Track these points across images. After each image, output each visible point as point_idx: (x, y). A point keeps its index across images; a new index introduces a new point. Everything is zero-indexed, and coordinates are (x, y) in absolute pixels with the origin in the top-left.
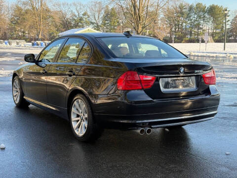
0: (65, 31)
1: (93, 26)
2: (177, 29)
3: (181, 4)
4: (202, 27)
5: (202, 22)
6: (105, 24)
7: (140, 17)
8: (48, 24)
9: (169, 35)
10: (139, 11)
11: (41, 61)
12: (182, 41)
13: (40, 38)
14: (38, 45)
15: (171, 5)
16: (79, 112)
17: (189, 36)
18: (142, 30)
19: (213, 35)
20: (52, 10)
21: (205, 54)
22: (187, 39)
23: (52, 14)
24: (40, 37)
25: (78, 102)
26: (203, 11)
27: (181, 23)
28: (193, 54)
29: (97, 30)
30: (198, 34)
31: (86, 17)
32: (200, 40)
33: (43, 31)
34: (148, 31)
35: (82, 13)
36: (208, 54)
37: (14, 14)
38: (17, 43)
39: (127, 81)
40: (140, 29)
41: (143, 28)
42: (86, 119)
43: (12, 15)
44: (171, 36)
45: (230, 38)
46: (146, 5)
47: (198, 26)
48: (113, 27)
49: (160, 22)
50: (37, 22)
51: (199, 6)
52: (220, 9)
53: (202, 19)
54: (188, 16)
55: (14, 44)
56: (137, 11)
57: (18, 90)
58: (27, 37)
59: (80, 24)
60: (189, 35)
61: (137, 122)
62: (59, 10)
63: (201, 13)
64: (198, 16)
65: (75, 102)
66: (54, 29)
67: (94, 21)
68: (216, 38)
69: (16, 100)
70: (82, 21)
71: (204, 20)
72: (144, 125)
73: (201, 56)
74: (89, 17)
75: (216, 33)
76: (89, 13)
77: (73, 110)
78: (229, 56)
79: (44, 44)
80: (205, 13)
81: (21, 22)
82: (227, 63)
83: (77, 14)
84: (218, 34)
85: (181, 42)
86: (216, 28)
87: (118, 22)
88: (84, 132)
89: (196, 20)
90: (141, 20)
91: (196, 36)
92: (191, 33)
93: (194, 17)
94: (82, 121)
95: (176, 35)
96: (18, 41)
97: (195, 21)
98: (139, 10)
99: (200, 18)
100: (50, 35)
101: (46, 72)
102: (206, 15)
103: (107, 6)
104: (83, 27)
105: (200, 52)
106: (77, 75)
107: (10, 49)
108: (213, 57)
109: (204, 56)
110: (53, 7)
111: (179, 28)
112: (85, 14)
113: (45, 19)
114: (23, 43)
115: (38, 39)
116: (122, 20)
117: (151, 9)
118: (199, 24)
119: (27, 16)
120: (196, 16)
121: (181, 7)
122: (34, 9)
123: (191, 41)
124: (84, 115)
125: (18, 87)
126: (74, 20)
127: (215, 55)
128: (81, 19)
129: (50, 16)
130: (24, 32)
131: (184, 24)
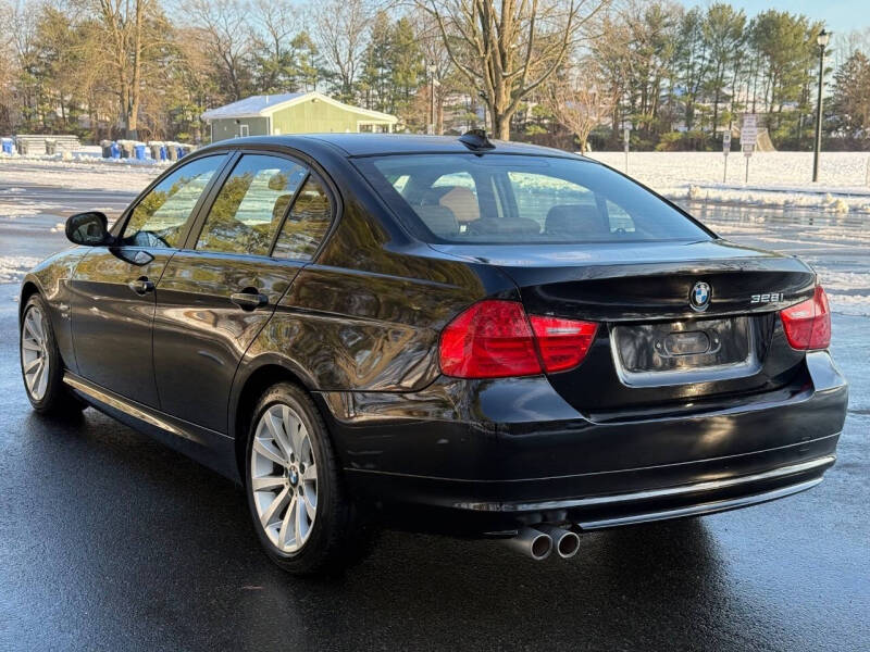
0: (228, 102)
1: (331, 85)
2: (639, 100)
3: (656, 9)
4: (730, 93)
5: (730, 74)
6: (373, 80)
7: (503, 56)
8: (165, 75)
9: (608, 121)
10: (500, 33)
11: (132, 241)
12: (658, 142)
13: (133, 127)
14: (125, 154)
15: (618, 12)
16: (283, 455)
17: (682, 127)
18: (513, 105)
19: (768, 122)
20: (177, 26)
21: (744, 196)
22: (675, 137)
23: (178, 42)
24: (134, 124)
25: (278, 415)
26: (736, 34)
27: (652, 79)
28: (701, 194)
29: (345, 101)
30: (716, 121)
31: (305, 52)
32: (727, 141)
33: (146, 101)
34: (531, 105)
35: (291, 37)
36: (757, 196)
37: (37, 39)
38: (49, 148)
39: (479, 343)
40: (506, 99)
41: (514, 95)
42: (311, 483)
43: (29, 42)
44: (615, 126)
45: (833, 135)
46: (527, 11)
47: (715, 89)
48: (403, 90)
49: (576, 72)
50: (121, 70)
51: (718, 15)
52: (796, 28)
53: (731, 64)
54: (681, 53)
55: (36, 148)
56: (494, 32)
57: (44, 348)
58: (87, 125)
59: (281, 78)
60: (683, 123)
61: (521, 508)
62: (203, 24)
63: (729, 43)
64: (716, 53)
65: (268, 416)
66: (184, 96)
67: (333, 67)
68: (783, 133)
69: (36, 387)
70: (289, 69)
71: (737, 66)
72: (547, 520)
73: (730, 203)
74: (314, 52)
75: (781, 116)
76: (315, 39)
77: (260, 444)
78: (835, 205)
79: (148, 150)
80: (742, 42)
81: (63, 70)
82: (826, 231)
83: (270, 40)
84: (789, 118)
85: (652, 149)
86: (780, 98)
87: (422, 73)
88: (302, 535)
89: (709, 69)
90: (510, 66)
91: (709, 127)
92: (690, 114)
93: (701, 55)
94: (297, 491)
95: (634, 123)
96: (51, 139)
97: (703, 71)
98: (500, 28)
99: (723, 59)
100: (172, 116)
101: (151, 288)
102: (747, 49)
103: (382, 14)
104: (293, 90)
105: (725, 188)
106: (275, 308)
107: (21, 168)
108: (774, 206)
109: (740, 204)
110: (182, 13)
111: (645, 98)
112: (299, 42)
113: (154, 59)
114: (69, 147)
115: (124, 134)
116: (438, 65)
117: (543, 27)
118: (718, 83)
119: (84, 49)
120: (707, 55)
121: (654, 20)
122: (110, 20)
123: (690, 144)
124: (302, 468)
125: (42, 339)
126: (261, 62)
127: (780, 199)
128: (285, 61)
129: (171, 49)
130: (72, 107)
131: (665, 83)
